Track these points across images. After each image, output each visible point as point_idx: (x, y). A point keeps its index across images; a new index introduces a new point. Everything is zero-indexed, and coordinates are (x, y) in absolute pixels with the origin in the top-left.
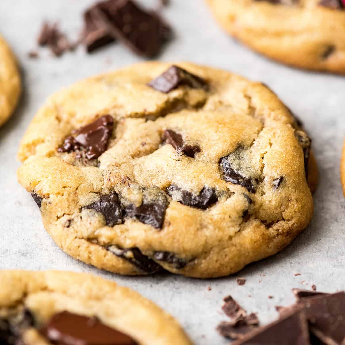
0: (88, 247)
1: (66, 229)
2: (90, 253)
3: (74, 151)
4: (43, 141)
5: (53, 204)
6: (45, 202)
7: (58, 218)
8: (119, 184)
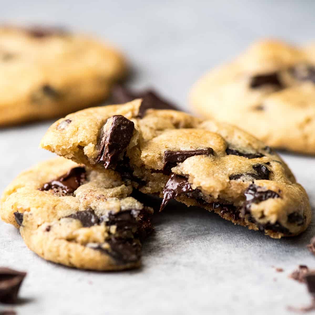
0: (67, 246)
1: (47, 233)
2: (69, 250)
3: (52, 189)
4: (24, 186)
5: (34, 215)
6: (26, 215)
7: (38, 226)
8: (94, 201)
